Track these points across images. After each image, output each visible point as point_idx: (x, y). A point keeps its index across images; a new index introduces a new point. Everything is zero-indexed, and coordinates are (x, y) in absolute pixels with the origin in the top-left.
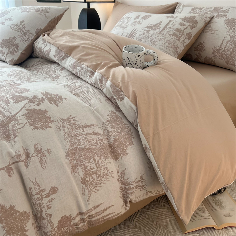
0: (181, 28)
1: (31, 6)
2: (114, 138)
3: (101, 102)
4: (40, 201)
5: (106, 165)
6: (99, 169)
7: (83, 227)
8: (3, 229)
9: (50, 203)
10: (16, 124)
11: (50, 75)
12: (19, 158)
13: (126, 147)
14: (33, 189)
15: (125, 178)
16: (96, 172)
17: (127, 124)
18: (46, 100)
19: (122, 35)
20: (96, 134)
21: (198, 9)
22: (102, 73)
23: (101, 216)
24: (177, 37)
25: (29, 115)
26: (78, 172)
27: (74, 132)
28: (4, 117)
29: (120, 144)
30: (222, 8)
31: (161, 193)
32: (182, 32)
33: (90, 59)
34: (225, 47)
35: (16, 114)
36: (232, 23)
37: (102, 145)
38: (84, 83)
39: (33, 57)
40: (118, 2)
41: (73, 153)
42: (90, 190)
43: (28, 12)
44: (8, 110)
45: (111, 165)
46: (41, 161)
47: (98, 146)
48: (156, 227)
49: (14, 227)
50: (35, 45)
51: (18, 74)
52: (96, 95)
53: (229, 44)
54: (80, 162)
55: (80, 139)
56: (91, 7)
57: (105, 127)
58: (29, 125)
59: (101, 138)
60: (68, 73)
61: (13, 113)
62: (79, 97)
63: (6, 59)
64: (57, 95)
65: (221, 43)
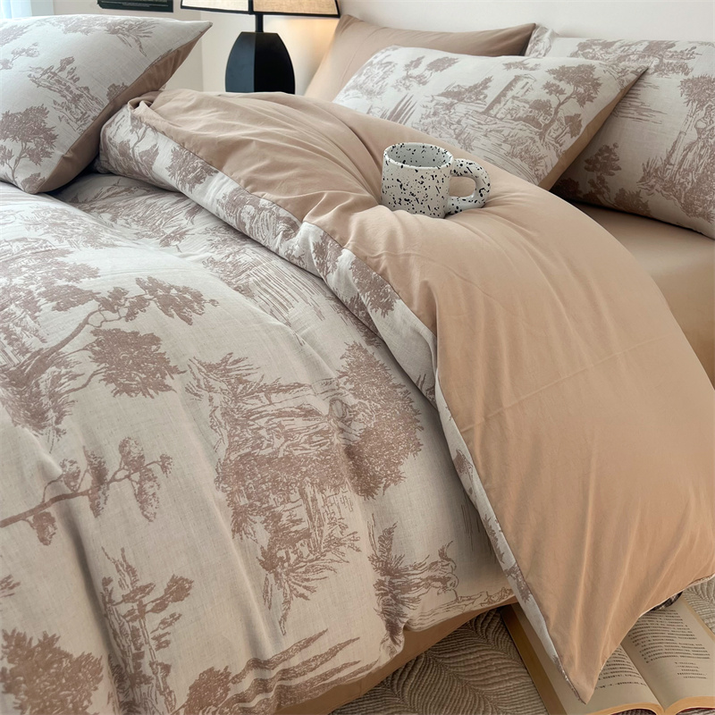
0: (549, 101)
1: (93, 16)
2: (362, 426)
3: (320, 314)
4: (136, 624)
5: (336, 510)
6: (315, 524)
7: (263, 706)
8: (20, 711)
9: (168, 630)
10: (64, 375)
11: (154, 227)
12: (72, 484)
13: (398, 457)
14: (114, 585)
15: (393, 553)
16: (307, 535)
17: (400, 386)
18: (152, 303)
19: (368, 113)
20: (309, 413)
21: (600, 44)
22: (325, 225)
23: (320, 671)
24: (538, 125)
25: (104, 348)
26: (254, 532)
27: (242, 405)
28: (23, 354)
29: (380, 447)
30: (673, 45)
31: (498, 601)
32: (553, 113)
33: (284, 181)
34: (682, 161)
35: (63, 343)
36: (702, 91)
37: (324, 448)
38: (266, 254)
39: (98, 172)
40: (350, 17)
41: (237, 473)
42: (288, 589)
43: (87, 32)
44: (37, 331)
45: (352, 512)
46: (140, 496)
47: (313, 451)
48: (474, 707)
49: (52, 706)
50: (104, 135)
51: (58, 222)
52: (306, 294)
53: (693, 152)
54: (260, 500)
55: (261, 428)
56: (267, 29)
57: (333, 392)
58: (104, 380)
59: (324, 426)
60: (211, 224)
61: (52, 342)
62: (252, 297)
63: (13, 176)
64: (186, 290)
65: (670, 149)
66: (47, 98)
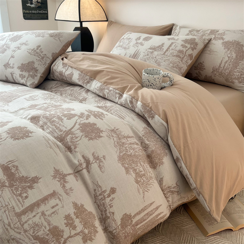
0: (183, 50)
2: (151, 149)
4: (104, 201)
8: (81, 223)
9: (112, 202)
10: (74, 137)
11: (75, 97)
13: (162, 157)
14: (97, 191)
17: (159, 138)
18: (91, 116)
19: (125, 56)
21: (195, 31)
24: (180, 57)
25: (83, 128)
28: (61, 132)
30: (218, 31)
32: (184, 54)
35: (72, 128)
38: (114, 104)
39: (49, 80)
41: (123, 158)
43: (43, 37)
44: (64, 125)
46: (100, 166)
49: (87, 222)
50: (52, 69)
54: (130, 166)
55: (127, 147)
57: (142, 140)
58: (85, 137)
60: (93, 95)
61: (69, 128)
63: (26, 83)
64: (99, 112)
65: (220, 63)
66: (34, 58)
